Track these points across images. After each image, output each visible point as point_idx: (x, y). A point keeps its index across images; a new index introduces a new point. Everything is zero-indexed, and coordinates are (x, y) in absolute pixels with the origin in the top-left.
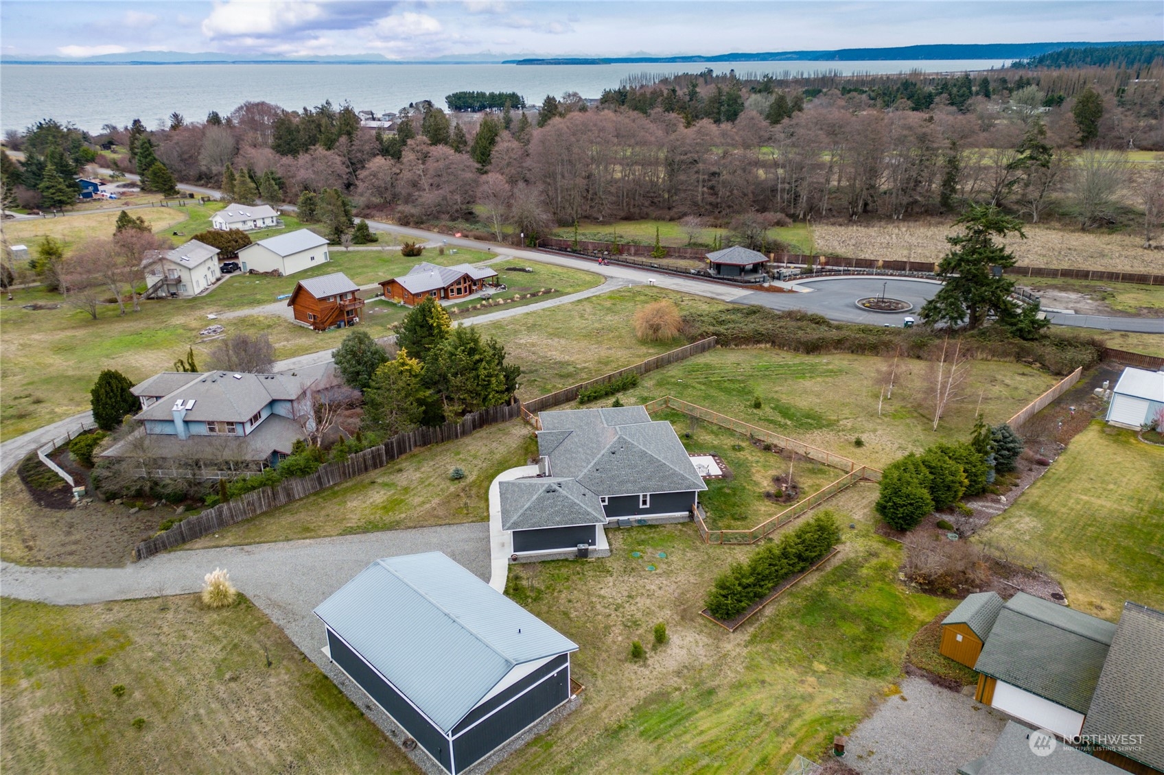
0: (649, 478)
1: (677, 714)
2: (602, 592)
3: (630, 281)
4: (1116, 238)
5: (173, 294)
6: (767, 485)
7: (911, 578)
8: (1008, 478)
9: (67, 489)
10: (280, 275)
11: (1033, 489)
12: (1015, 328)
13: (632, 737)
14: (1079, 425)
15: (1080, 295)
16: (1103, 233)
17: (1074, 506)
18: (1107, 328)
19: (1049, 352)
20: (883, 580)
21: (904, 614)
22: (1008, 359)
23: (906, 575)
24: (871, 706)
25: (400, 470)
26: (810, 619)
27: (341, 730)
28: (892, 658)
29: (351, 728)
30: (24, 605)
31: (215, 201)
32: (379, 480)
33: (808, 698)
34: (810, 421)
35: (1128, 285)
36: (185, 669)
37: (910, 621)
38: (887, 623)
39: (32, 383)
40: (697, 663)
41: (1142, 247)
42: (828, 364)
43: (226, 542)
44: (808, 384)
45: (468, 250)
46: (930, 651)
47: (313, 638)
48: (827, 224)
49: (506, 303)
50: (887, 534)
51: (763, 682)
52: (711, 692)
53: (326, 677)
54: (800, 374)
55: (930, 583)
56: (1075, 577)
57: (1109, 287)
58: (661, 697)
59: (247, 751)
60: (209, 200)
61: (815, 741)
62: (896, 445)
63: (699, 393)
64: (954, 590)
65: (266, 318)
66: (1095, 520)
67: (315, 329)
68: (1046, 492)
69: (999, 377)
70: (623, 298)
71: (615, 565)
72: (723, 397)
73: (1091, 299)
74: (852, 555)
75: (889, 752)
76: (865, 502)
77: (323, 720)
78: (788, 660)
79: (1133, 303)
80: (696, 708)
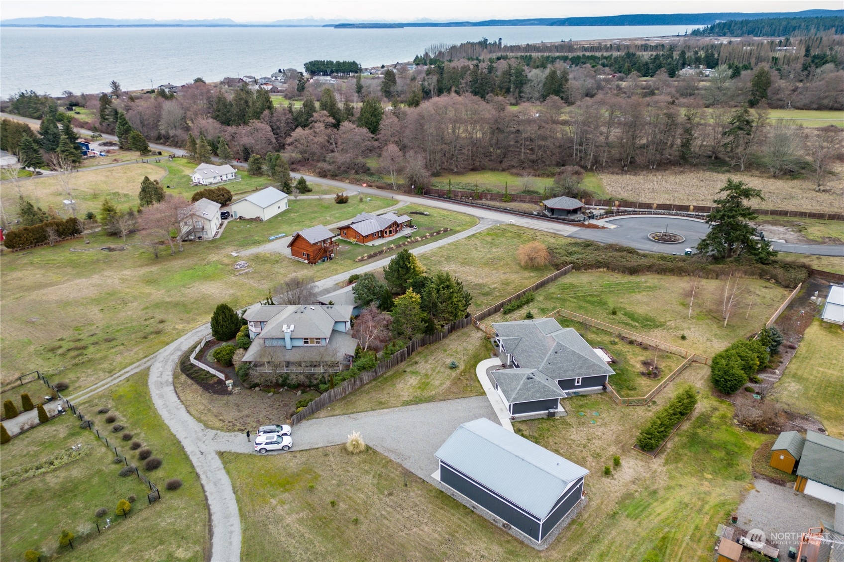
0: (581, 368)
1: (642, 505)
2: (572, 437)
3: (497, 221)
4: (796, 183)
5: (199, 238)
6: (640, 368)
7: (742, 423)
8: (776, 358)
9: (221, 382)
10: (261, 221)
11: (791, 364)
12: (758, 257)
13: (623, 518)
14: (807, 321)
15: (785, 228)
16: (788, 179)
17: (816, 375)
18: (808, 253)
19: (780, 272)
20: (726, 424)
21: (744, 444)
22: (754, 277)
23: (738, 421)
24: (742, 496)
25: (416, 363)
26: (694, 450)
27: (465, 520)
28: (745, 469)
29: (470, 519)
30: (242, 456)
31: (178, 157)
32: (408, 370)
33: (708, 493)
34: (649, 323)
35: (812, 220)
36: (360, 489)
37: (749, 448)
38: (736, 449)
39: (147, 308)
40: (641, 477)
41: (814, 190)
42: (646, 282)
43: (337, 412)
44: (639, 296)
45: (377, 197)
46: (764, 465)
47: (422, 470)
48: (608, 173)
49: (422, 240)
50: (719, 397)
51: (681, 486)
52: (655, 492)
53: (442, 492)
54: (632, 289)
55: (754, 425)
56: (828, 418)
57: (802, 221)
58: (629, 496)
59: (421, 532)
60: (174, 157)
61: (719, 516)
62: (705, 338)
63: (574, 305)
64: (767, 429)
65: (271, 255)
66: (830, 383)
67: (309, 263)
68: (799, 366)
69: (752, 289)
70: (497, 235)
71: (572, 420)
72: (590, 307)
73: (793, 231)
74: (704, 410)
75: (759, 520)
76: (700, 376)
77: (453, 515)
78: (690, 472)
79: (819, 234)
80: (651, 501)
